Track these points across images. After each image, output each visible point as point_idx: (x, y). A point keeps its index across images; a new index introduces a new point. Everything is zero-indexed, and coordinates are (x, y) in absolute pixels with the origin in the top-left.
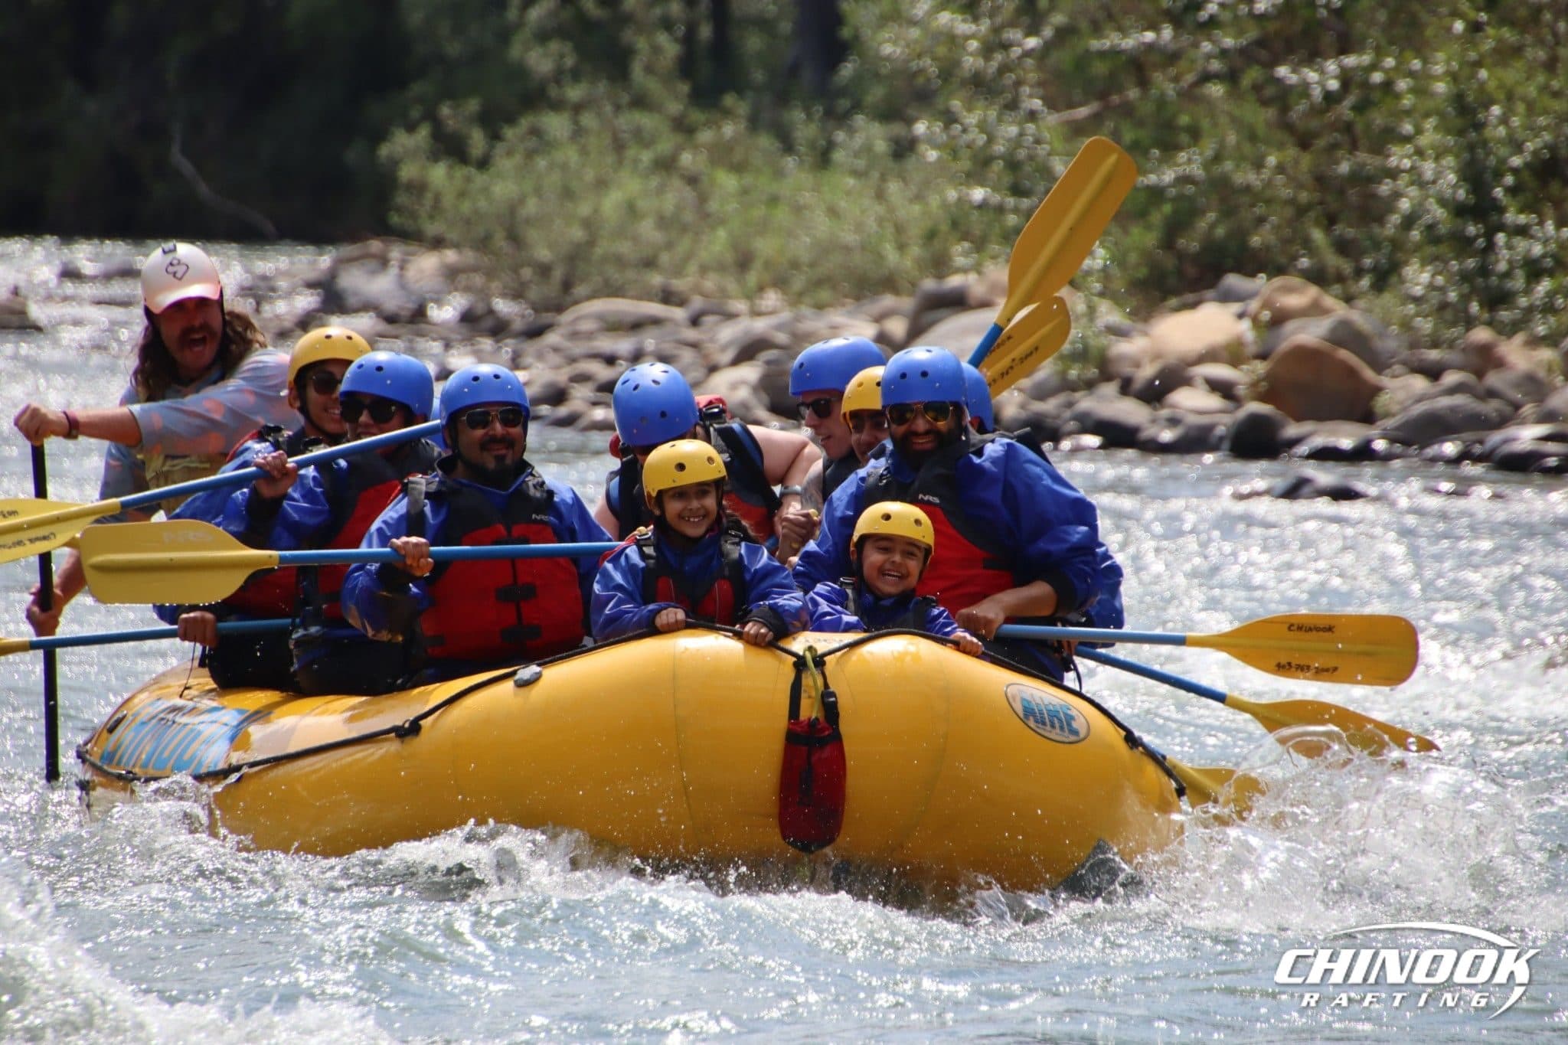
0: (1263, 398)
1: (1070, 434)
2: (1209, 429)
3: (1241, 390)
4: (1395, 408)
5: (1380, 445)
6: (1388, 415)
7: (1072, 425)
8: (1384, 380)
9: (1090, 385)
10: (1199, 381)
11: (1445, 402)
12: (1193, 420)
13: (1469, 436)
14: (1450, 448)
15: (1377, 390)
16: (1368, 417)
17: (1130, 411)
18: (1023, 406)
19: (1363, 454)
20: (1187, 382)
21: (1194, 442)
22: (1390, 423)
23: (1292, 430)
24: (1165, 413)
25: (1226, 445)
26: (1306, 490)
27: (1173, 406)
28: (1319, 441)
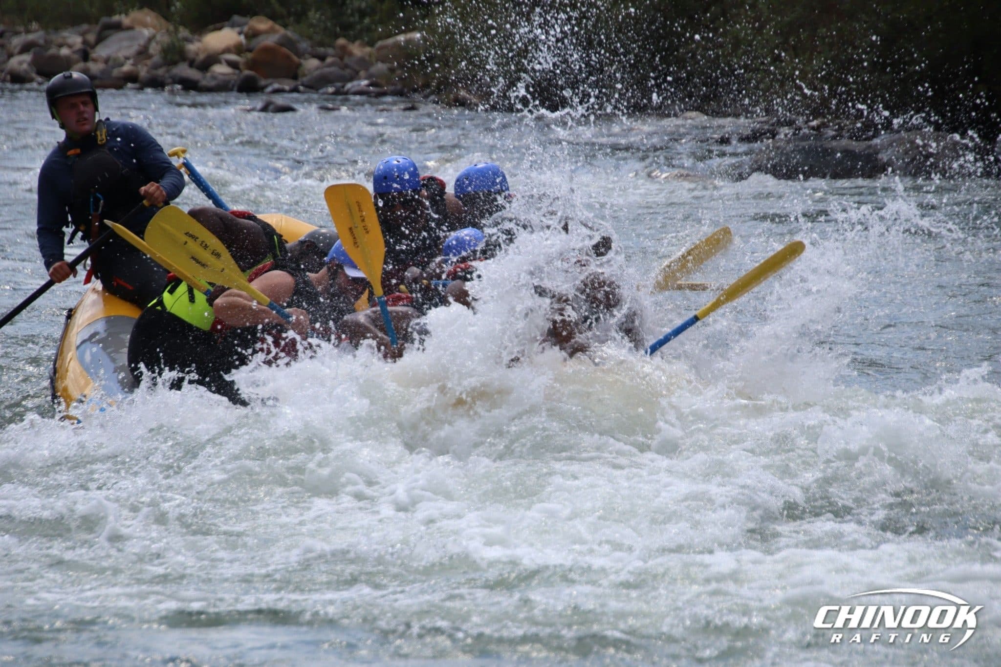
0: (250, 69)
1: (168, 84)
2: (229, 82)
3: (241, 67)
4: (306, 72)
5: (301, 88)
6: (304, 75)
7: (170, 80)
8: (302, 61)
9: (174, 63)
10: (223, 61)
11: (327, 70)
12: (221, 77)
13: (339, 84)
14: (331, 90)
15: (299, 65)
16: (295, 77)
17: (193, 74)
18: (148, 72)
19: (295, 90)
20: (218, 62)
21: (222, 87)
22: (305, 79)
23: (263, 82)
24: (209, 75)
25: (236, 88)
26: (271, 107)
27: (214, 72)
28: (276, 86)
